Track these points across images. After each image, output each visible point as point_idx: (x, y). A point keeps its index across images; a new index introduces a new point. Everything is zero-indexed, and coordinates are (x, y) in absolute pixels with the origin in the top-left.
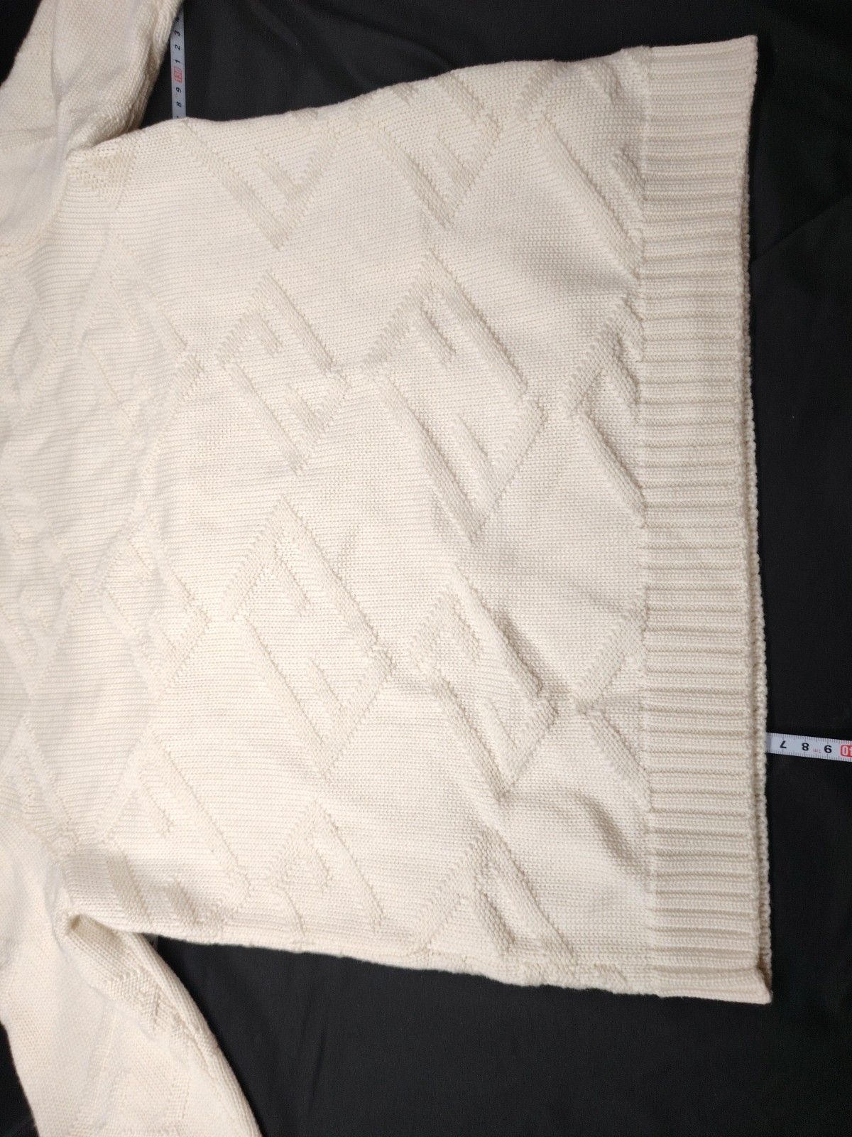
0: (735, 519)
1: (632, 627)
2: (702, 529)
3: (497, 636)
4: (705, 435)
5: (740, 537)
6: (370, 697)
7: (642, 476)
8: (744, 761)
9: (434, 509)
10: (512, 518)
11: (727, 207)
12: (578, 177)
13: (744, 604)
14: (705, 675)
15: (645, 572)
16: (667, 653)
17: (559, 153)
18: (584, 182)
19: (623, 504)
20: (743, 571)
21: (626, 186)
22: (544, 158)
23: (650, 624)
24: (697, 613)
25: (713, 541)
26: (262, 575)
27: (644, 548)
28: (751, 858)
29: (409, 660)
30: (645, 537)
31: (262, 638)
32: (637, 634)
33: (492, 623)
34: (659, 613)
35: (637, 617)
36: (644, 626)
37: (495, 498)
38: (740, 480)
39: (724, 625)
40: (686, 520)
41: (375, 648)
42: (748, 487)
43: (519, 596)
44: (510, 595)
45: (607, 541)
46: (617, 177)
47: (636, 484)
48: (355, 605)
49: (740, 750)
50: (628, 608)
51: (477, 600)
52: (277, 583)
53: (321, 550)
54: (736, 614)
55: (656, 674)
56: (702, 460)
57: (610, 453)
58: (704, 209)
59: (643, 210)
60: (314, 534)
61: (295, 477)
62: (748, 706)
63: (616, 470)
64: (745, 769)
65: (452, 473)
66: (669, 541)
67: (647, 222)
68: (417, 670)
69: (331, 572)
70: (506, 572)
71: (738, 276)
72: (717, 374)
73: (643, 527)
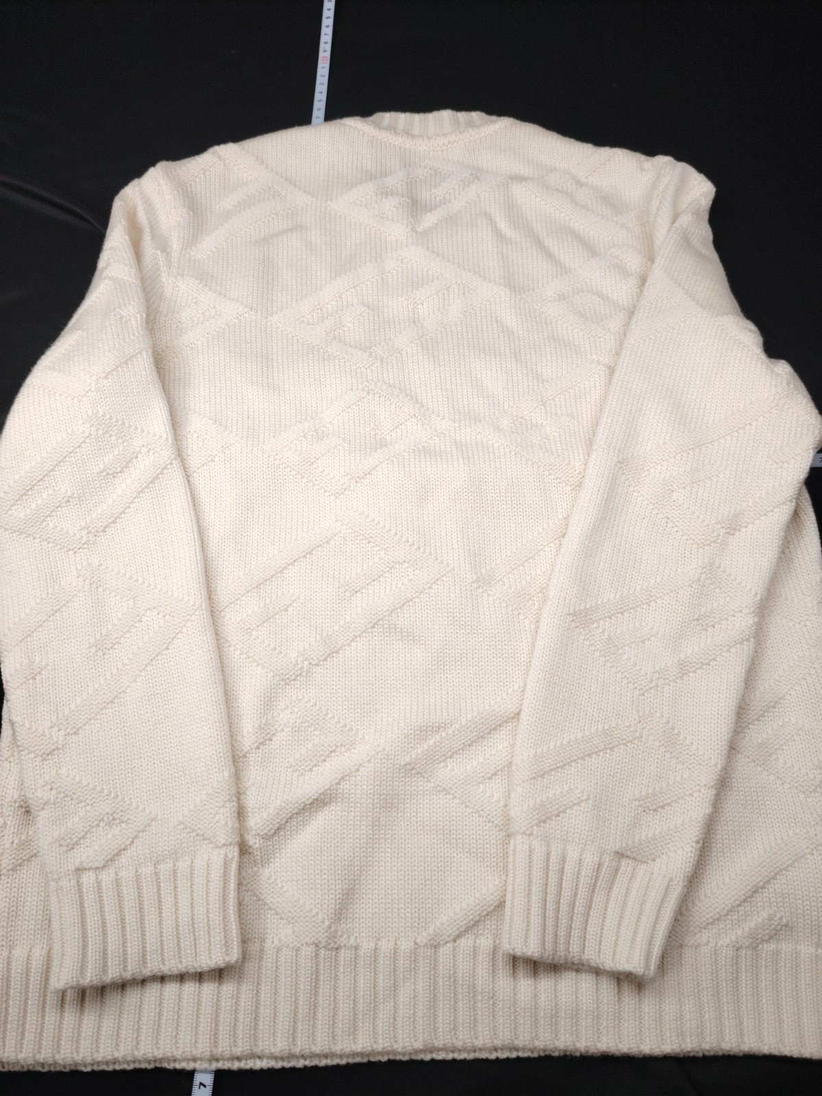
0: (421, 1038)
1: (320, 934)
2: (413, 1003)
3: (313, 792)
4: (503, 1009)
5: (404, 1043)
6: (260, 659)
7: (465, 943)
8: (189, 1050)
9: (437, 724)
10: (428, 806)
11: (730, 1035)
12: (760, 878)
13: (340, 1047)
14: (273, 1007)
15: (372, 945)
16: (294, 969)
17: (783, 858)
18: (755, 885)
19: (438, 924)
20: (372, 1047)
21: (750, 929)
22: (779, 841)
23: (322, 951)
24: (332, 998)
25: (401, 1015)
26: (378, 548)
27: (396, 944)
28: (96, 1055)
29: (294, 699)
30: (405, 946)
31: (319, 549)
32: (313, 939)
33: (326, 787)
34: (333, 960)
35: (330, 939)
36: (321, 946)
37: (446, 788)
38: (459, 1044)
39: (320, 1027)
40: (421, 988)
41: (306, 663)
42: (453, 1052)
43: (352, 814)
44: (353, 805)
45: (403, 906)
46: (760, 920)
47: (459, 936)
48: (348, 641)
49: (200, 1045)
50: (339, 928)
51: (349, 771)
52: (371, 563)
53: (400, 608)
54: (331, 1039)
55: (275, 957)
56: (480, 1005)
57: (489, 910)
58: (728, 1011)
59: (727, 947)
60: (416, 600)
61: (470, 581)
62: (242, 1052)
63: (471, 917)
64: (181, 1050)
65: (473, 742)
66: (402, 969)
67: (715, 950)
68: (283, 707)
69: (379, 618)
70: (376, 801)
71: (660, 1048)
72: (563, 1023)
73: (416, 943)
